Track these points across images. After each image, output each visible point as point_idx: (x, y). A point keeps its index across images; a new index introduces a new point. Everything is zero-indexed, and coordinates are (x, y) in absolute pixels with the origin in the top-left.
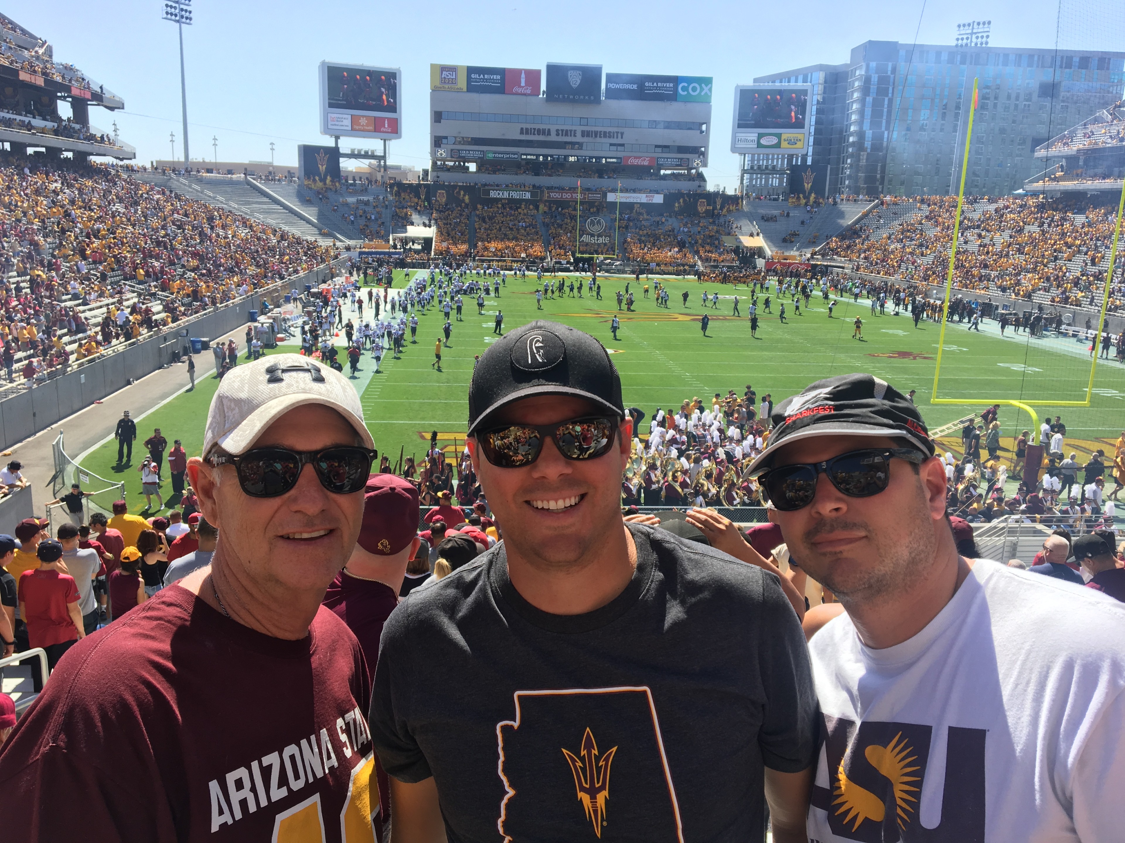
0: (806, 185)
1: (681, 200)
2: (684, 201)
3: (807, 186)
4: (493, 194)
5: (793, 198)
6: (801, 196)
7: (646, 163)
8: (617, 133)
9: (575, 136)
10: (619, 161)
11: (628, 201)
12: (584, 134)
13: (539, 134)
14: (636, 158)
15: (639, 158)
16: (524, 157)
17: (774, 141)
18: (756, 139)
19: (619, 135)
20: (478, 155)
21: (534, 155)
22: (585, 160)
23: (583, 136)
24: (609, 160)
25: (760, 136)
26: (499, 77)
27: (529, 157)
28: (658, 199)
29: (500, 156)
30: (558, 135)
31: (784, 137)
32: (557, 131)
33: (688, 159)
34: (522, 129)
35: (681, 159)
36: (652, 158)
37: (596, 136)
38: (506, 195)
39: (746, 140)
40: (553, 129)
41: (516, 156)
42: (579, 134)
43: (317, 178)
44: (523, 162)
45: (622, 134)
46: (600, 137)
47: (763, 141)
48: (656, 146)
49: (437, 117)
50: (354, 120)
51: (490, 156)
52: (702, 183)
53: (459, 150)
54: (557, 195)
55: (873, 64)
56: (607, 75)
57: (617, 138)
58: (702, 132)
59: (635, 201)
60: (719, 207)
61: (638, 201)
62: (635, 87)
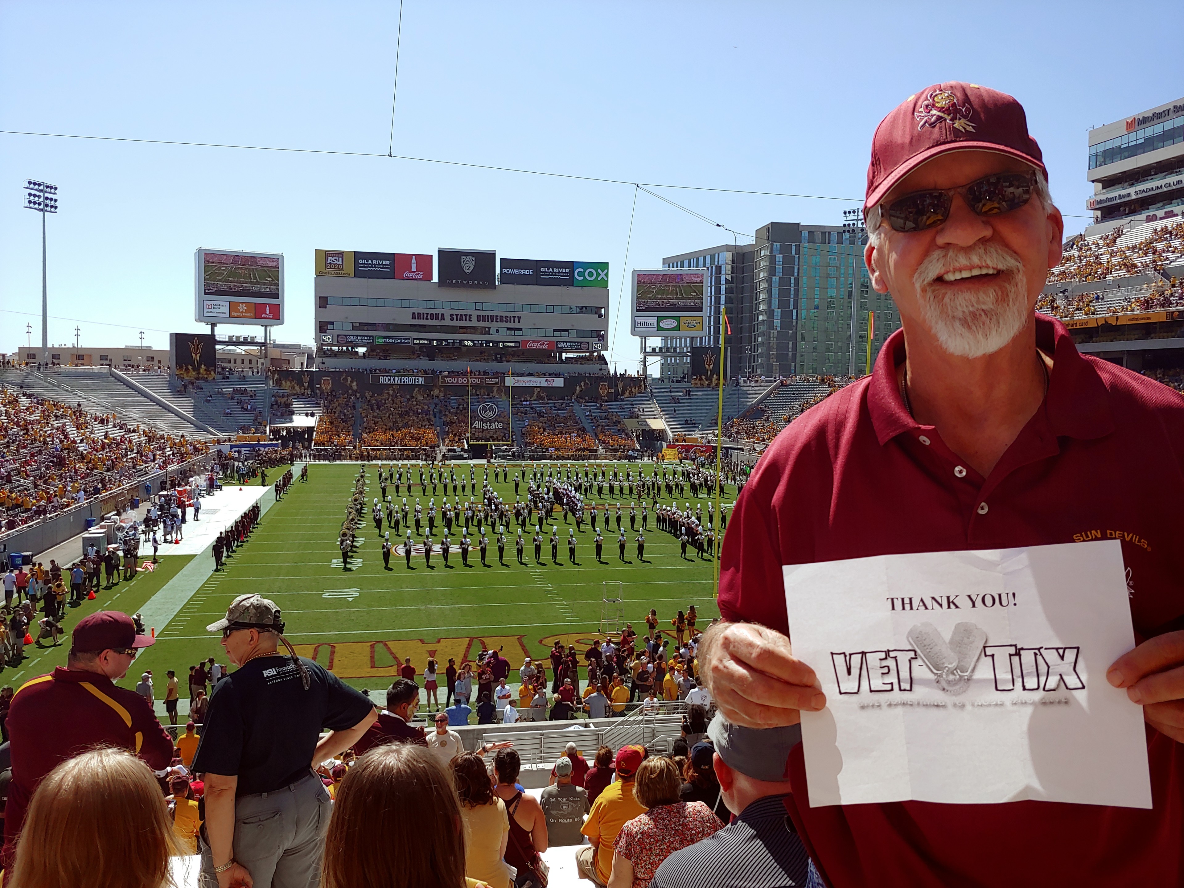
0: (707, 366)
1: (582, 384)
2: (585, 383)
4: (383, 380)
5: (696, 379)
6: (704, 378)
7: (544, 347)
8: (514, 317)
9: (470, 320)
10: (517, 345)
11: (527, 385)
12: (480, 318)
13: (432, 319)
14: (534, 342)
15: (539, 342)
16: (416, 342)
17: (674, 324)
18: (655, 322)
19: (516, 319)
20: (366, 340)
21: (427, 340)
22: (482, 344)
23: (478, 320)
24: (506, 344)
25: (660, 319)
26: (388, 262)
27: (422, 342)
28: (559, 382)
29: (391, 341)
30: (452, 319)
31: (682, 320)
32: (451, 315)
33: (588, 343)
34: (414, 314)
35: (581, 343)
36: (552, 342)
37: (492, 321)
38: (397, 380)
39: (646, 324)
40: (447, 313)
41: (408, 341)
42: (474, 318)
43: (190, 367)
44: (417, 347)
45: (519, 318)
46: (497, 321)
47: (663, 324)
48: (555, 330)
49: (322, 302)
50: (233, 307)
51: (381, 340)
52: (604, 366)
53: (346, 336)
54: (453, 380)
55: (777, 245)
56: (502, 260)
57: (514, 322)
58: (600, 316)
59: (535, 385)
60: (620, 390)
61: (538, 385)
62: (530, 272)
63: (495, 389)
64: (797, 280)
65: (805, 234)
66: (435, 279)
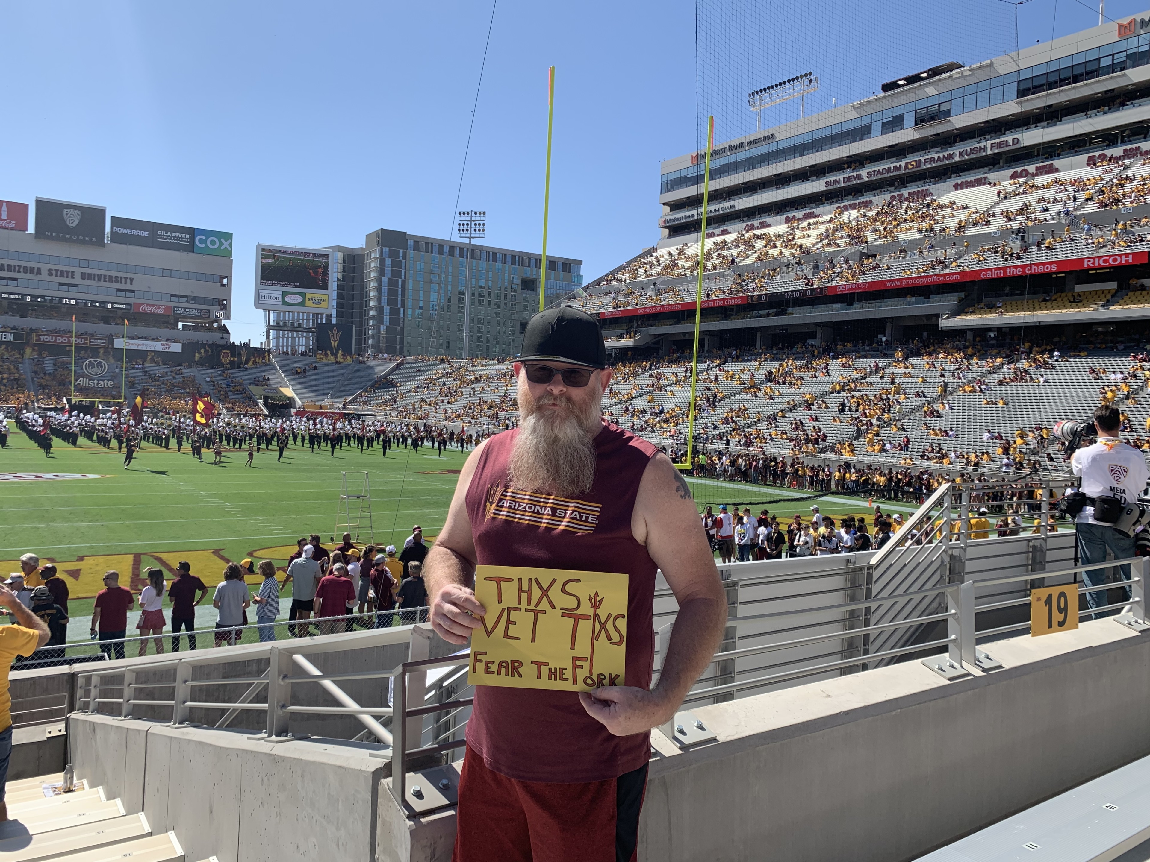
0: (333, 342)
1: (202, 351)
2: (206, 351)
3: (335, 343)
5: (321, 354)
6: (329, 352)
7: (161, 312)
8: (126, 278)
9: (73, 277)
10: (129, 307)
11: (140, 348)
12: (83, 276)
13: (25, 273)
14: (148, 305)
15: (154, 305)
16: (5, 296)
17: (299, 299)
18: (280, 296)
19: (128, 281)
21: (19, 294)
22: (86, 304)
23: (83, 278)
24: (116, 306)
25: (284, 294)
27: (12, 296)
28: (176, 348)
30: (50, 274)
31: (308, 296)
32: (50, 270)
33: (209, 311)
34: (2, 265)
35: (202, 310)
36: (167, 308)
37: (99, 280)
39: (270, 297)
40: (45, 268)
42: (78, 276)
44: (6, 302)
45: (132, 280)
46: (105, 281)
47: (287, 299)
48: (172, 295)
52: (225, 335)
54: (49, 338)
55: (386, 249)
56: (112, 218)
57: (126, 283)
58: (223, 285)
59: (148, 349)
60: (244, 359)
61: (153, 349)
62: (146, 234)
63: (102, 351)
64: (404, 282)
65: (411, 243)
66: (31, 229)
